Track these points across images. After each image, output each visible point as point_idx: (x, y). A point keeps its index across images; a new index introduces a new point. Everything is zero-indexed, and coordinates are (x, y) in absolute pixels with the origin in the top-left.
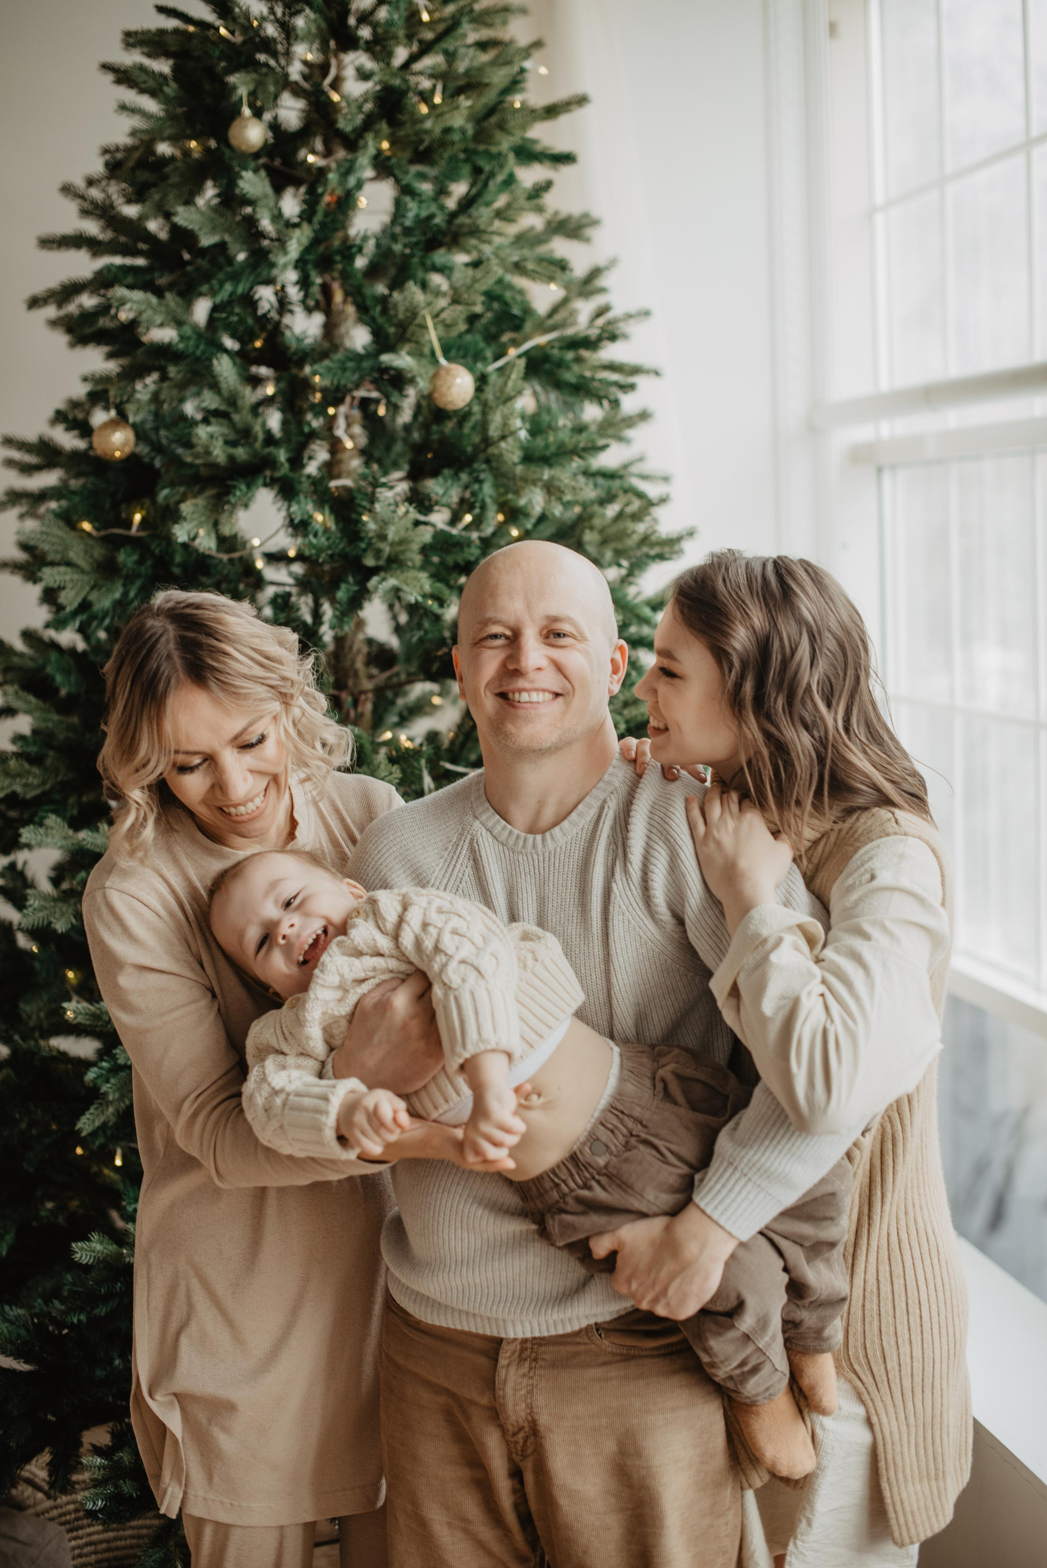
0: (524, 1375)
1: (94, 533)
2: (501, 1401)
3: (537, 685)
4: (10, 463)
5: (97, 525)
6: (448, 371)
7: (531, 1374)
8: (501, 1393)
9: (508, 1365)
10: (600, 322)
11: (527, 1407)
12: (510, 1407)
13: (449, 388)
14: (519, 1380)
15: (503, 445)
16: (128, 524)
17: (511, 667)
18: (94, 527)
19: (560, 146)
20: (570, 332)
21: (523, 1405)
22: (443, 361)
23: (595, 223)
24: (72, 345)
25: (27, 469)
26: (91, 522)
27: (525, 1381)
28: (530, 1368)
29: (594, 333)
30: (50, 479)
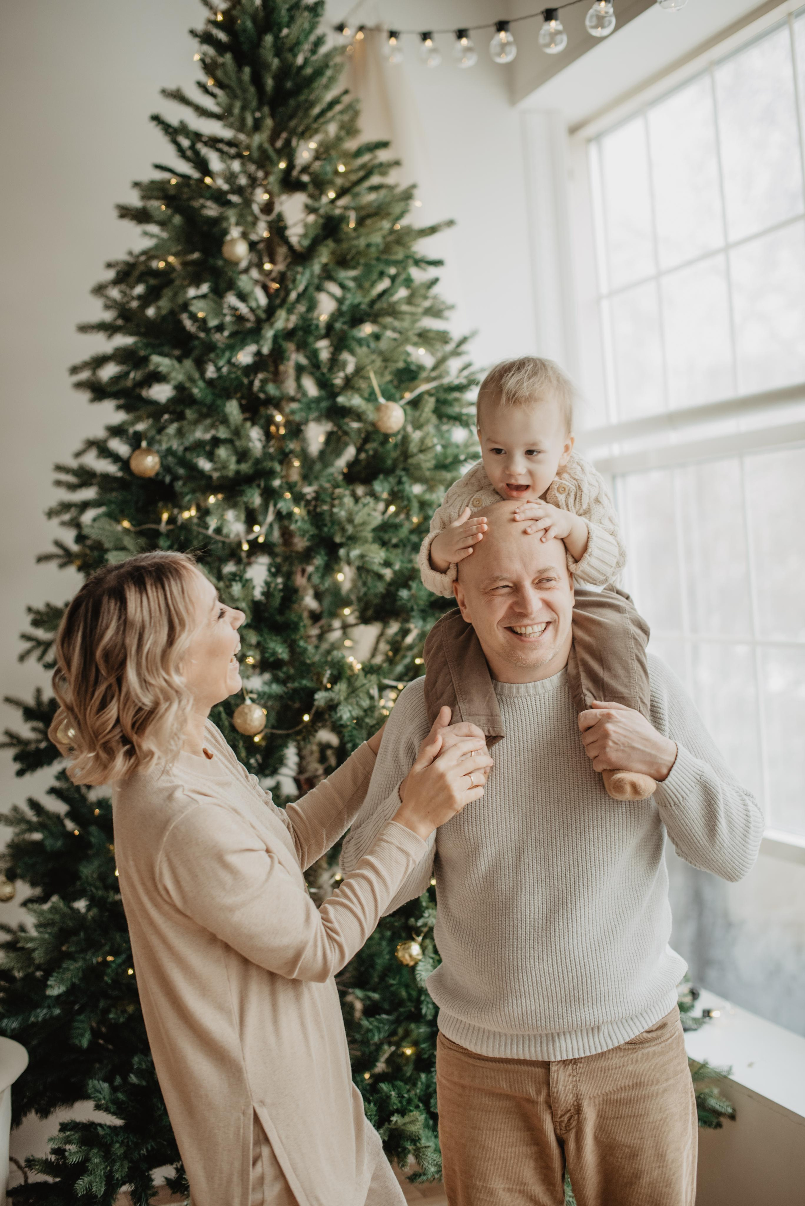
0: (570, 1075)
1: (132, 529)
2: (555, 1095)
3: (536, 621)
4: (58, 483)
5: (134, 523)
6: (387, 407)
7: (575, 1073)
8: (555, 1090)
9: (558, 1070)
10: (465, 373)
11: (574, 1097)
12: (562, 1098)
13: (389, 418)
14: (567, 1079)
15: (421, 456)
16: (159, 521)
17: (518, 610)
18: (132, 525)
19: (433, 256)
20: (446, 381)
21: (571, 1096)
22: (382, 400)
23: (451, 307)
24: (93, 400)
25: (72, 487)
26: (130, 521)
27: (571, 1079)
28: (573, 1070)
29: (463, 381)
30: (89, 493)
